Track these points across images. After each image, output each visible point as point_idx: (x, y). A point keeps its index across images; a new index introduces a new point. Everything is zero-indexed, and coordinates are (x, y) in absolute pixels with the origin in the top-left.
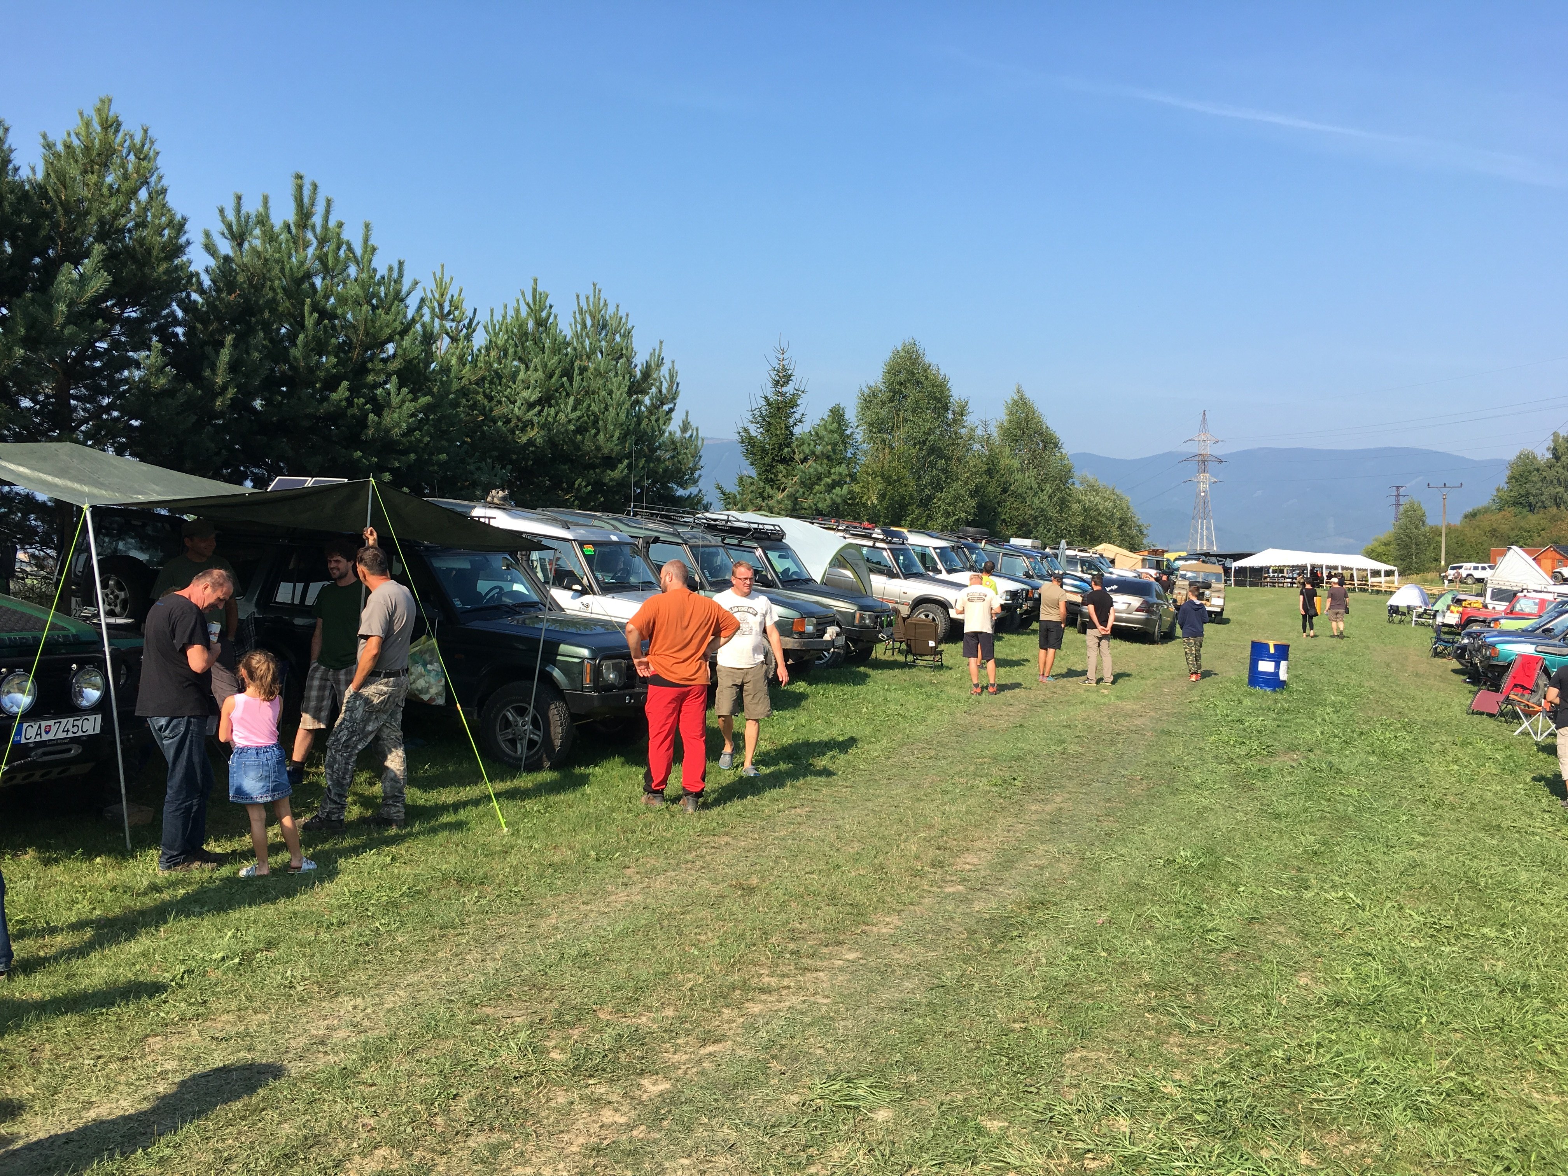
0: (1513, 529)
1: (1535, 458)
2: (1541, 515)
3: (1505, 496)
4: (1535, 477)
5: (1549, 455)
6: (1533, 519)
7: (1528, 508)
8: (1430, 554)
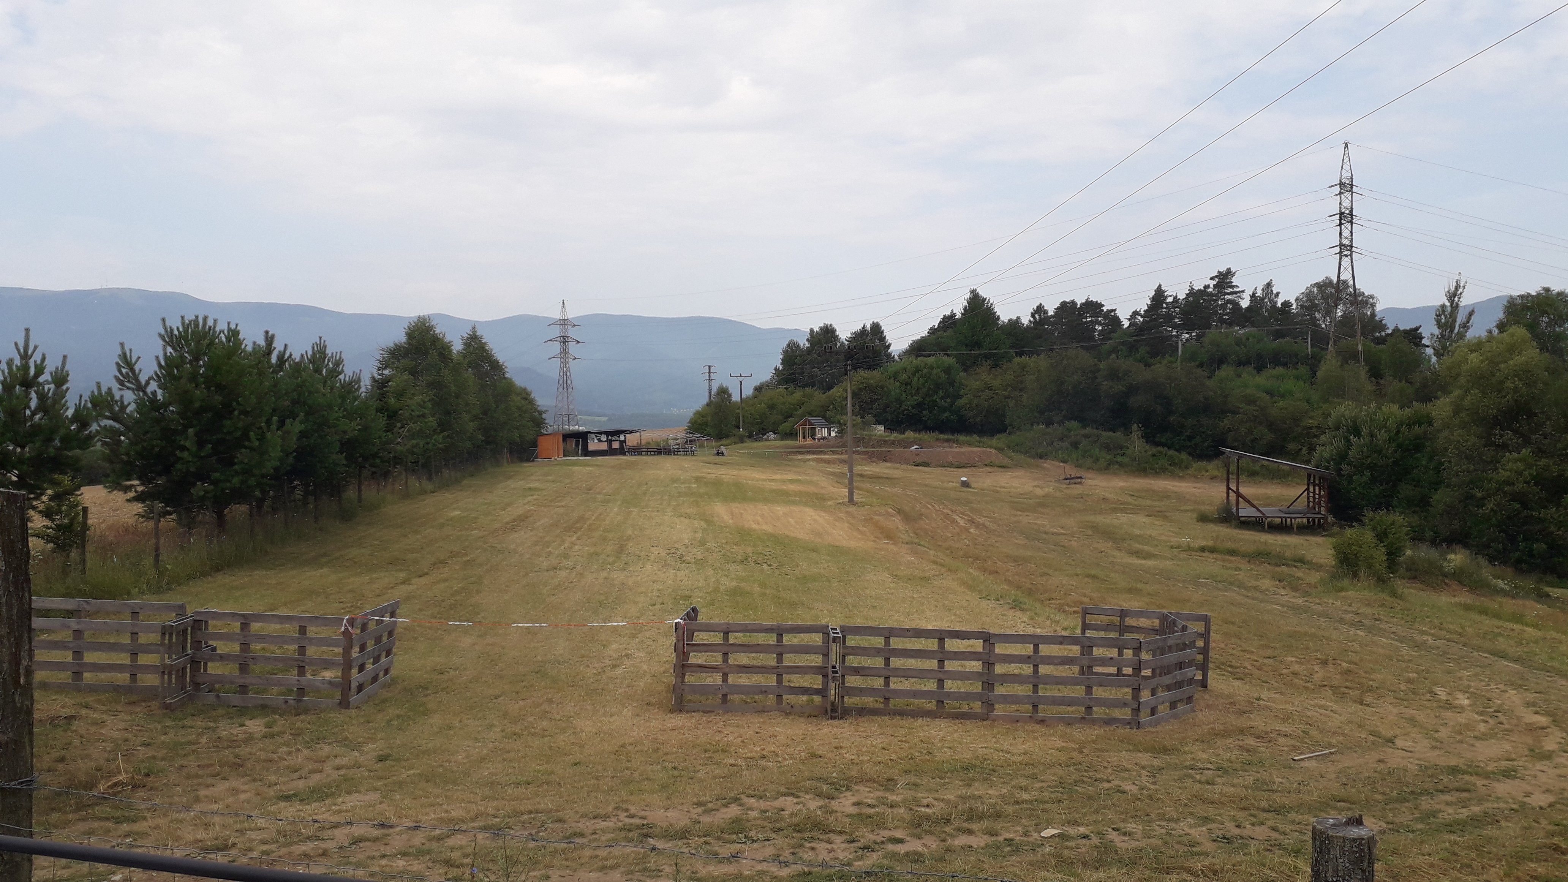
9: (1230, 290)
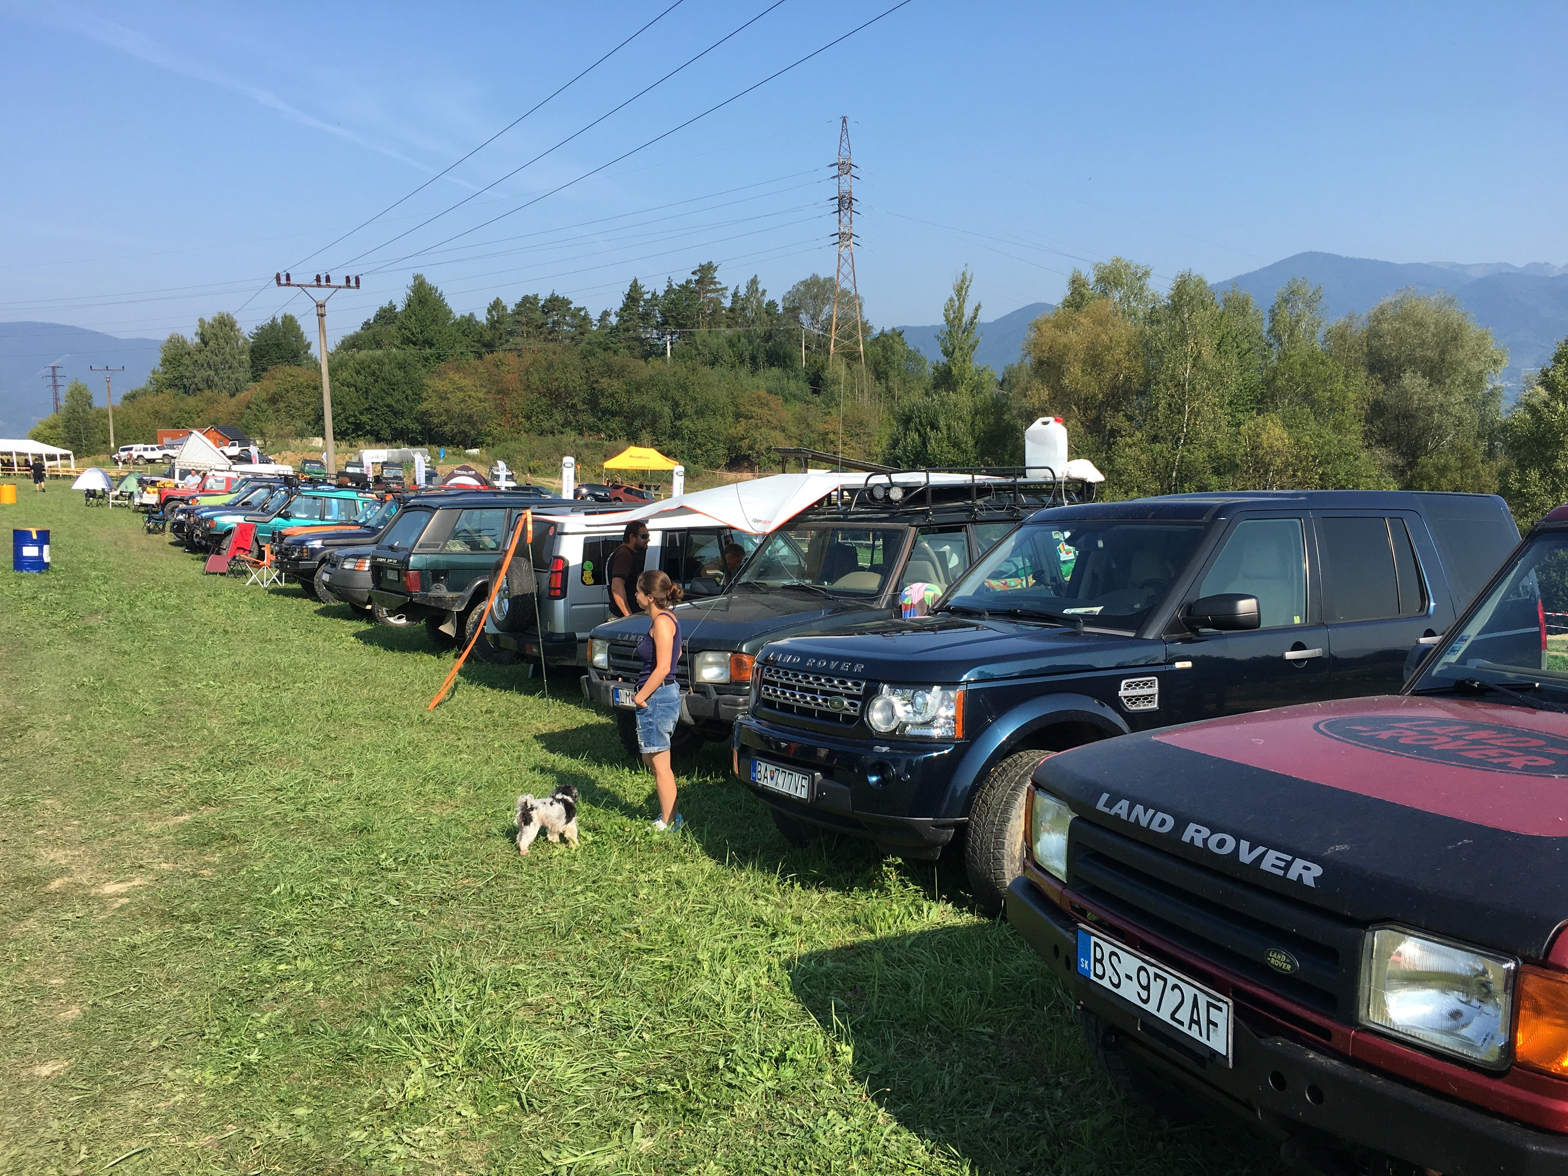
0: (174, 411)
1: (184, 342)
2: (198, 397)
3: (161, 378)
4: (186, 360)
5: (197, 340)
6: (191, 401)
7: (182, 390)
8: (99, 436)
9: (713, 286)
